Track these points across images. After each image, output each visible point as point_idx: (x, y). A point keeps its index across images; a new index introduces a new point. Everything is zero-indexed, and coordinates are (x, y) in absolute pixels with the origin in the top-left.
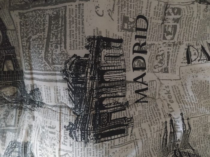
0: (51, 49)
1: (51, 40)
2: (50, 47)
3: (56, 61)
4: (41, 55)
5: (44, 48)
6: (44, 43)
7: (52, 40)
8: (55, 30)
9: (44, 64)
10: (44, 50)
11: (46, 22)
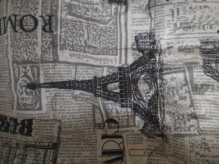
0: (98, 17)
1: (90, 17)
2: (96, 18)
3: (108, 13)
4: (103, 28)
5: (97, 24)
6: (92, 24)
7: (90, 15)
8: (81, 11)
9: (111, 25)
10: (99, 24)
11: (73, 19)
